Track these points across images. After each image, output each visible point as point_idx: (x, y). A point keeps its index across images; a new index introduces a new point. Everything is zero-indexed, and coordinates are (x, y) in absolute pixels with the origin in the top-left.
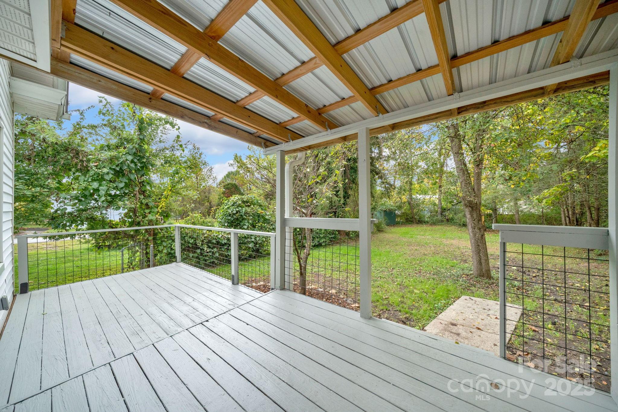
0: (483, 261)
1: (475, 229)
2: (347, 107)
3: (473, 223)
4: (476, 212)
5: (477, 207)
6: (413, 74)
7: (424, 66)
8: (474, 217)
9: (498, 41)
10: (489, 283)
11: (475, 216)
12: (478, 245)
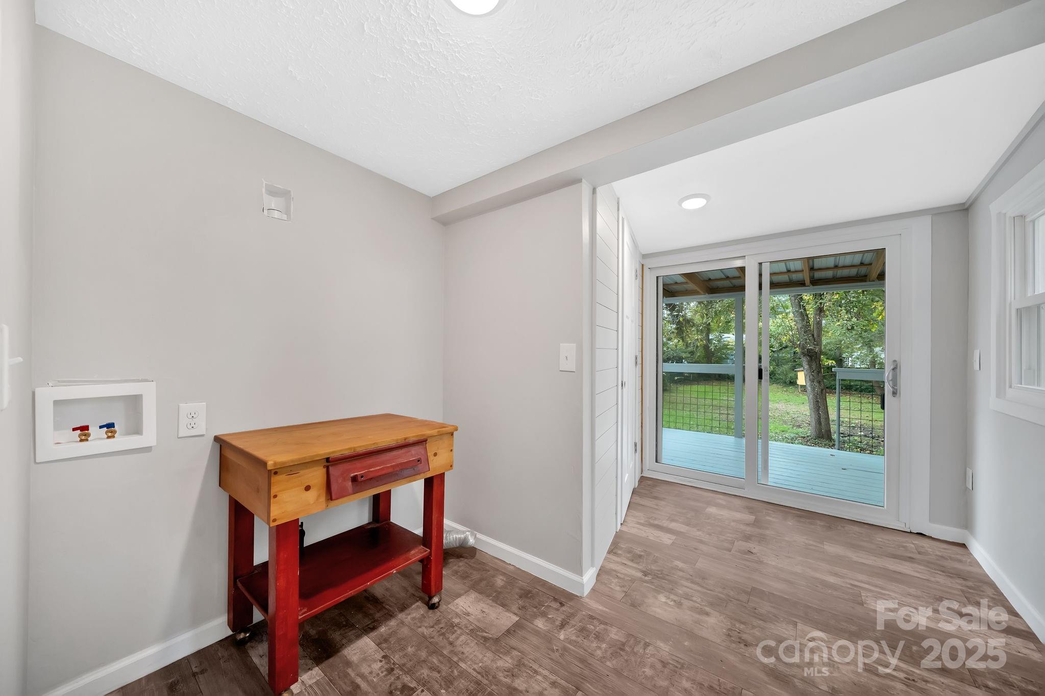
0: (822, 420)
1: (813, 382)
2: (728, 281)
3: (812, 375)
4: (816, 362)
5: (816, 356)
6: (785, 273)
7: (792, 270)
8: (812, 368)
9: (837, 266)
10: (829, 445)
11: (814, 367)
12: (818, 401)
